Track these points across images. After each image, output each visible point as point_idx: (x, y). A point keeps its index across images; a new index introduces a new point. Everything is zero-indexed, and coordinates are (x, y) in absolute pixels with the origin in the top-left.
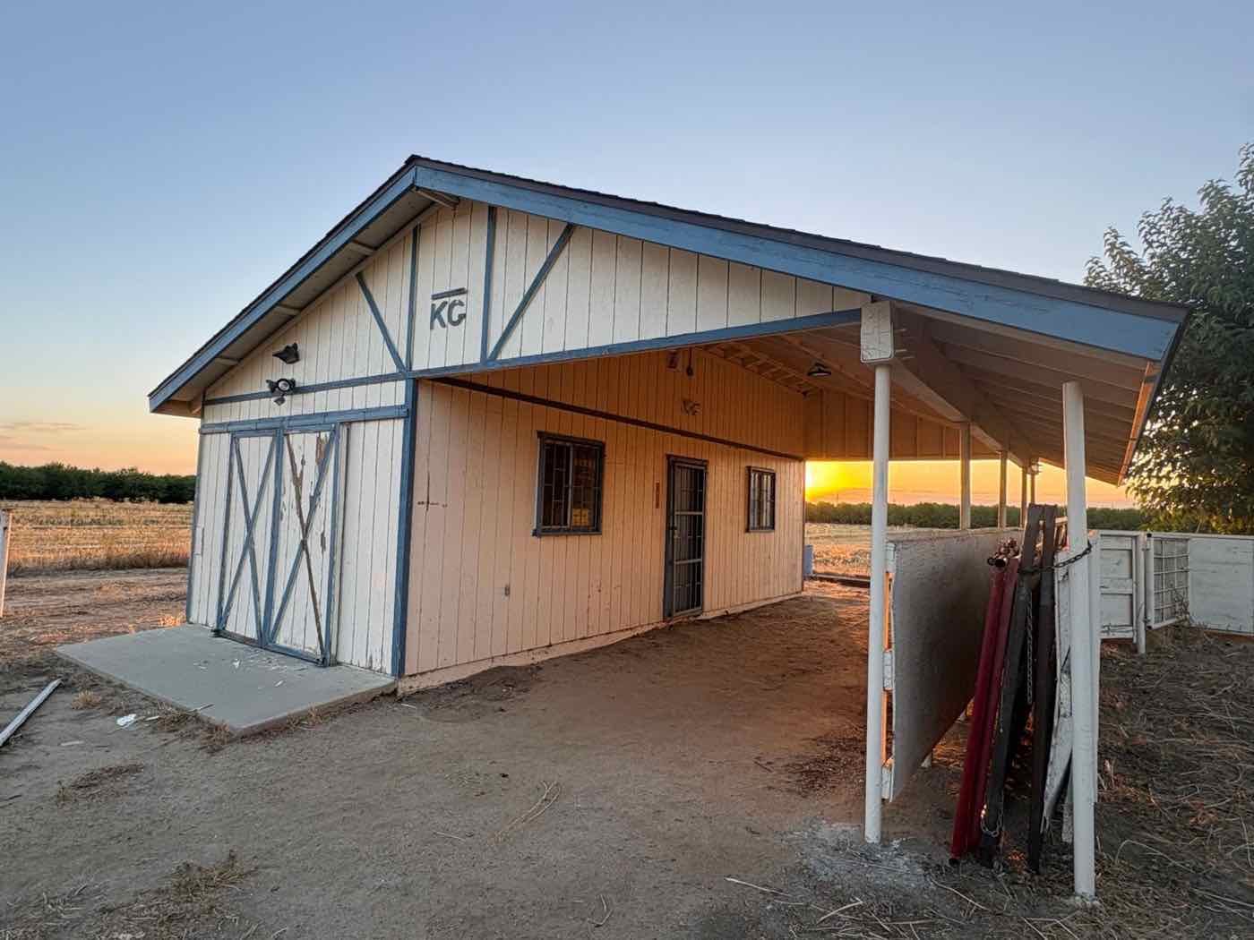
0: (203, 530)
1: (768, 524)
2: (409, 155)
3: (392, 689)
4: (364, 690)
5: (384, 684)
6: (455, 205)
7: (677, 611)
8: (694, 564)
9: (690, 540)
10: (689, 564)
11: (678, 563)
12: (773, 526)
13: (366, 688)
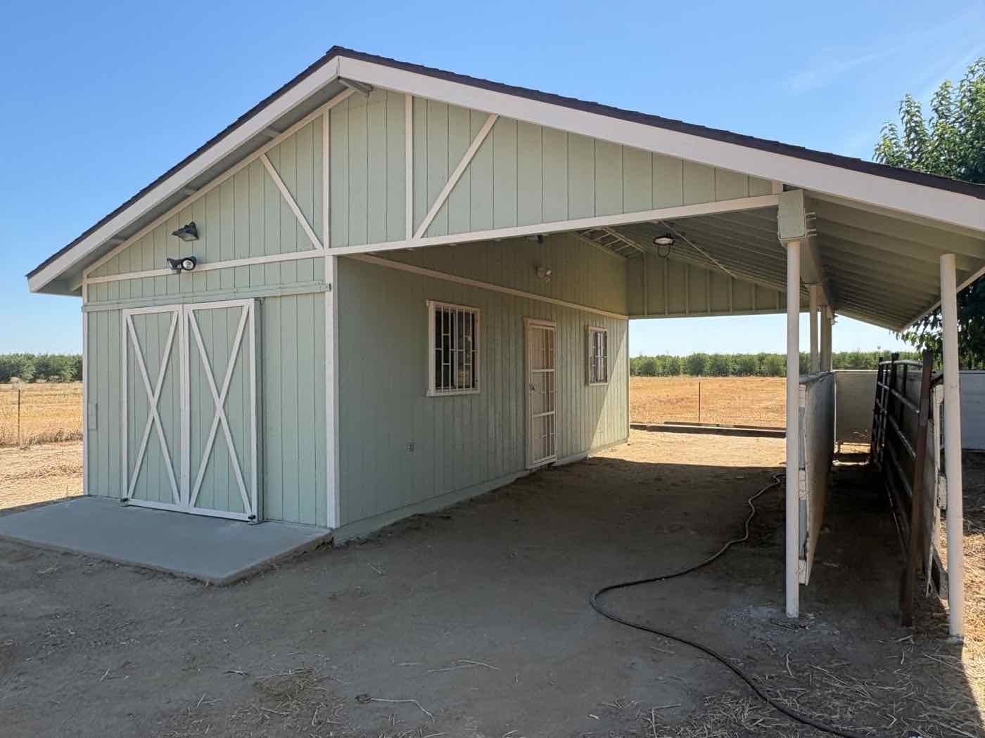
0: (97, 405)
1: (602, 378)
2: (332, 46)
3: (330, 539)
4: (309, 540)
5: (322, 535)
6: (368, 92)
7: (536, 459)
8: (548, 416)
9: (544, 394)
10: (544, 417)
11: (536, 416)
12: (606, 380)
13: (309, 539)
